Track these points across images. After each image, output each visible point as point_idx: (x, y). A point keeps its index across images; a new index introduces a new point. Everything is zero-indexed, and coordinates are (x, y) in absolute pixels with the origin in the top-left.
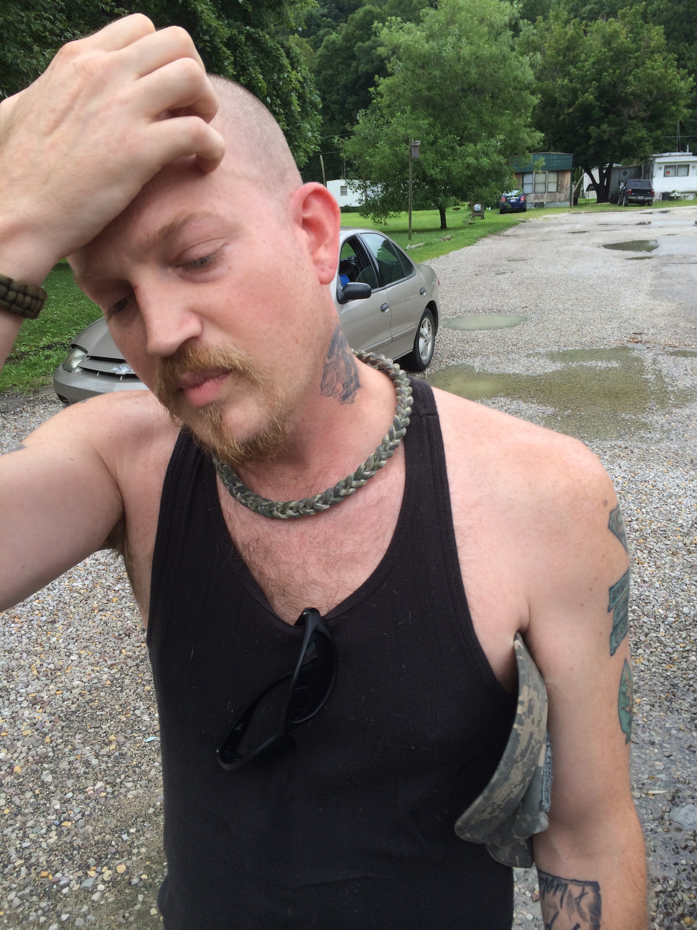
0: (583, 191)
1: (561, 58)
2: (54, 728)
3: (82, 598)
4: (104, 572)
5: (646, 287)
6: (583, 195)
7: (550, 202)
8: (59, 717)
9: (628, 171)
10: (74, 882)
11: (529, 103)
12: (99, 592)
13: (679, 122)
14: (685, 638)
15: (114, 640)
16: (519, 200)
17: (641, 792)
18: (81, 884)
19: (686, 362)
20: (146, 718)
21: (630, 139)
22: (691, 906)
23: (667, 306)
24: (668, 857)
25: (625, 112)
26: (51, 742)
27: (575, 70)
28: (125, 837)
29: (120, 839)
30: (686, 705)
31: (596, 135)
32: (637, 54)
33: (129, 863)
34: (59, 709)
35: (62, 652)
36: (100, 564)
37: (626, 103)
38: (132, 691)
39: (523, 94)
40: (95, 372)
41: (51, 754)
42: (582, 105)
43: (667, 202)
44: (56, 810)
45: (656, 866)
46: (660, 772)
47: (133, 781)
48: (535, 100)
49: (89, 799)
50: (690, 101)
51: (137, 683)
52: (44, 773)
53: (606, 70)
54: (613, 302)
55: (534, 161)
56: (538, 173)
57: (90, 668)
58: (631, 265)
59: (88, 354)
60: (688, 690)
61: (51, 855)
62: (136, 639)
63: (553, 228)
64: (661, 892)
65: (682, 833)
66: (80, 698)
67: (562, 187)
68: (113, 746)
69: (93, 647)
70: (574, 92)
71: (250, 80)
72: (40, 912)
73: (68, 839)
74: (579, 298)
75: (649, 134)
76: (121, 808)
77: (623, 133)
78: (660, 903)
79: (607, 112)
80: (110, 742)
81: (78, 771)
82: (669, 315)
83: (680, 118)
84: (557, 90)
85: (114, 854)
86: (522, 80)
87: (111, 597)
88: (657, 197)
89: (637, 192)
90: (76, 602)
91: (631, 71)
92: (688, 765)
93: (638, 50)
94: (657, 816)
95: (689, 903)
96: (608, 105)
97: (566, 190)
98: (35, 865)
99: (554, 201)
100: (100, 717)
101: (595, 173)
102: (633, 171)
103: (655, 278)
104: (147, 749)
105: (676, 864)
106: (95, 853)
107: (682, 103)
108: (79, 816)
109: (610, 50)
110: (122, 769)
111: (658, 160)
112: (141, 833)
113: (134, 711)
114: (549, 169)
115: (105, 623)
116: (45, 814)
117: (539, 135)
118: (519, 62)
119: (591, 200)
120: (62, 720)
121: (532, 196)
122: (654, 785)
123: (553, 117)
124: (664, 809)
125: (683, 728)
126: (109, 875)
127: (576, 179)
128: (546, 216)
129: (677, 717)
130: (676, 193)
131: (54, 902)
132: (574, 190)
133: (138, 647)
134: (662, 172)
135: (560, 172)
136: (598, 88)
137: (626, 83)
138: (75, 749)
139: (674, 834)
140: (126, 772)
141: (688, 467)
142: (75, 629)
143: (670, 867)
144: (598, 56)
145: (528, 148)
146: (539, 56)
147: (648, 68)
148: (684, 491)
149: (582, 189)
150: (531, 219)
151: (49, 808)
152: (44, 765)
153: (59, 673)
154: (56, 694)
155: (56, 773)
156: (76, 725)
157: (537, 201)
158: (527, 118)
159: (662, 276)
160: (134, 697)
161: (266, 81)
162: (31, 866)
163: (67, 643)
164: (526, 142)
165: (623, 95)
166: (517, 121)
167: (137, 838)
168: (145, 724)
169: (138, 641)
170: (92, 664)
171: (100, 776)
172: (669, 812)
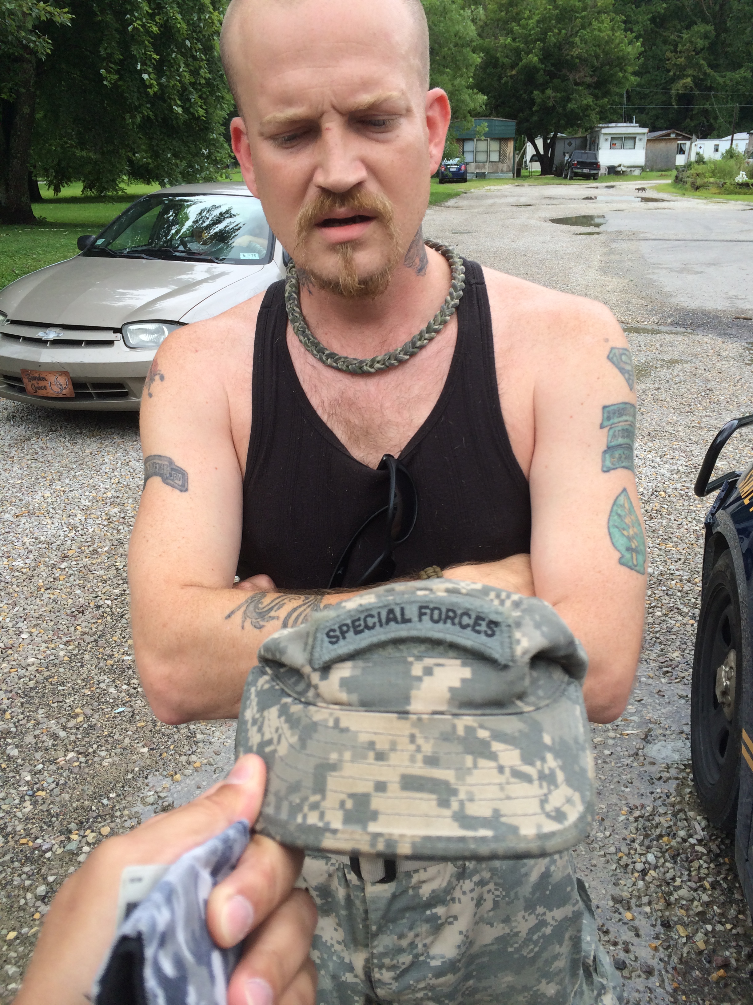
0: (526, 162)
1: (503, 14)
2: (14, 704)
3: (25, 577)
4: (46, 550)
5: (596, 263)
6: (526, 166)
7: (492, 173)
8: (17, 693)
9: (573, 142)
10: (56, 846)
11: (471, 62)
12: (44, 571)
13: (625, 90)
14: (650, 596)
15: (67, 617)
16: (460, 169)
17: (616, 733)
18: (64, 847)
19: (639, 339)
20: (112, 690)
21: (576, 106)
22: (668, 827)
23: (618, 283)
24: (645, 788)
25: (571, 77)
26: (12, 718)
27: (518, 28)
28: (105, 801)
29: (100, 804)
30: (653, 656)
31: (540, 100)
32: (583, 14)
33: (113, 825)
34: (16, 686)
35: (10, 632)
36: (40, 542)
37: (572, 67)
38: (94, 666)
39: (464, 50)
40: (18, 337)
41: (14, 729)
42: (526, 67)
43: (613, 176)
44: (27, 782)
45: (633, 795)
46: (633, 715)
47: (107, 750)
48: (477, 59)
49: (62, 768)
50: (637, 68)
51: (98, 658)
52: (9, 748)
53: (551, 30)
54: (563, 278)
55: (476, 126)
56: (481, 140)
57: (44, 645)
58: (581, 240)
59: (8, 318)
60: (655, 642)
61: (28, 823)
62: (90, 615)
63: (496, 200)
64: (639, 817)
65: (656, 766)
66: (38, 675)
67: (505, 157)
68: (80, 719)
69: (45, 625)
70: (517, 52)
71: (167, 20)
72: (24, 876)
73: (44, 807)
74: (529, 273)
75: (595, 102)
76: (97, 775)
77: (568, 99)
78: (640, 826)
79: (552, 75)
80: (77, 715)
81: (45, 744)
82: (620, 292)
83: (627, 86)
84: (500, 49)
85: (96, 818)
86: (464, 36)
87: (57, 575)
88: (603, 171)
89: (583, 164)
90: (19, 581)
91: (577, 32)
92: (659, 708)
93: (584, 9)
94: (631, 752)
95: (666, 825)
96: (553, 69)
97: (509, 159)
98: (11, 834)
99: (496, 172)
100: (62, 692)
101: (539, 142)
102: (578, 142)
103: (605, 254)
104: (118, 719)
105: (652, 793)
106: (75, 819)
107: (630, 69)
108: (53, 785)
109: (556, 7)
110: (94, 739)
111: (604, 131)
112: (122, 796)
113: (98, 685)
114: (492, 136)
115: (54, 601)
116: (15, 786)
117: (482, 98)
118: (460, 15)
119: (534, 172)
120: (20, 697)
121: (473, 165)
122: (628, 726)
123: (495, 79)
124: (638, 746)
125: (652, 675)
126: (94, 837)
127: (520, 149)
128: (488, 188)
129: (646, 666)
130: (622, 167)
131: (38, 866)
132: (517, 160)
133: (94, 623)
134: (608, 144)
135: (502, 140)
136: (543, 49)
137: (572, 45)
138: (39, 723)
139: (648, 768)
140: (98, 742)
141: (646, 439)
142: (22, 608)
143: (647, 796)
144: (542, 14)
145: (469, 112)
146: (481, 10)
147: (595, 29)
148: (643, 461)
149: (525, 160)
150: (472, 190)
151: (19, 781)
152: (7, 740)
153: (10, 652)
154: (10, 672)
155: (21, 746)
156: (37, 701)
157: (478, 171)
158: (469, 78)
159: (612, 252)
160: (96, 671)
161: (184, 21)
162: (8, 835)
163: (14, 622)
164: (467, 105)
165: (569, 57)
166: (457, 82)
167: (118, 802)
168: (112, 696)
169: (93, 618)
170: (46, 642)
171: (70, 747)
172: (643, 749)
